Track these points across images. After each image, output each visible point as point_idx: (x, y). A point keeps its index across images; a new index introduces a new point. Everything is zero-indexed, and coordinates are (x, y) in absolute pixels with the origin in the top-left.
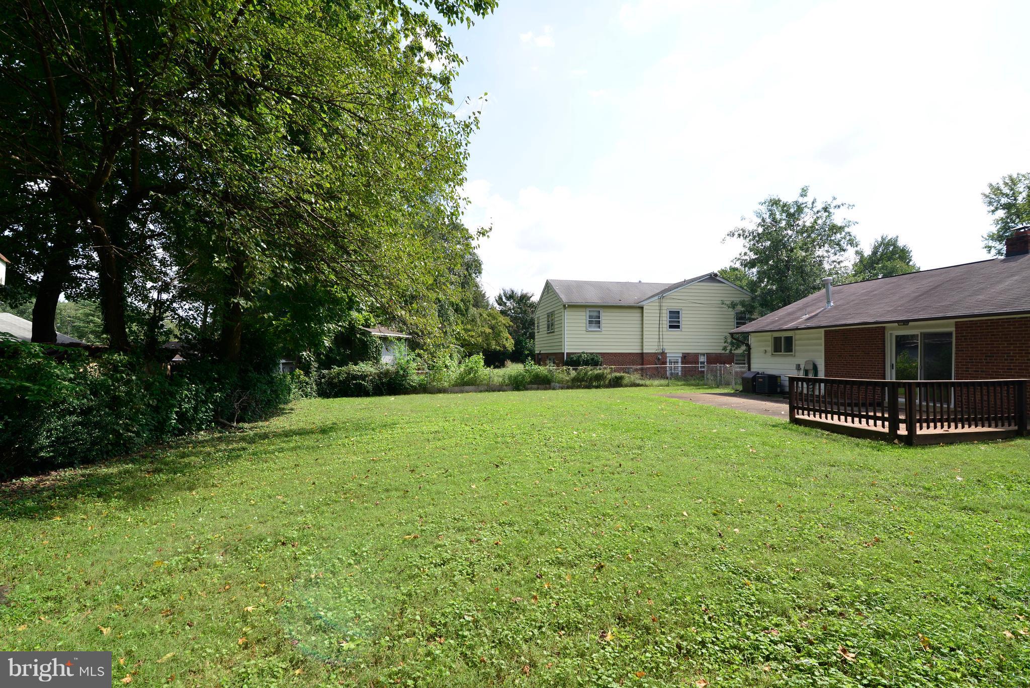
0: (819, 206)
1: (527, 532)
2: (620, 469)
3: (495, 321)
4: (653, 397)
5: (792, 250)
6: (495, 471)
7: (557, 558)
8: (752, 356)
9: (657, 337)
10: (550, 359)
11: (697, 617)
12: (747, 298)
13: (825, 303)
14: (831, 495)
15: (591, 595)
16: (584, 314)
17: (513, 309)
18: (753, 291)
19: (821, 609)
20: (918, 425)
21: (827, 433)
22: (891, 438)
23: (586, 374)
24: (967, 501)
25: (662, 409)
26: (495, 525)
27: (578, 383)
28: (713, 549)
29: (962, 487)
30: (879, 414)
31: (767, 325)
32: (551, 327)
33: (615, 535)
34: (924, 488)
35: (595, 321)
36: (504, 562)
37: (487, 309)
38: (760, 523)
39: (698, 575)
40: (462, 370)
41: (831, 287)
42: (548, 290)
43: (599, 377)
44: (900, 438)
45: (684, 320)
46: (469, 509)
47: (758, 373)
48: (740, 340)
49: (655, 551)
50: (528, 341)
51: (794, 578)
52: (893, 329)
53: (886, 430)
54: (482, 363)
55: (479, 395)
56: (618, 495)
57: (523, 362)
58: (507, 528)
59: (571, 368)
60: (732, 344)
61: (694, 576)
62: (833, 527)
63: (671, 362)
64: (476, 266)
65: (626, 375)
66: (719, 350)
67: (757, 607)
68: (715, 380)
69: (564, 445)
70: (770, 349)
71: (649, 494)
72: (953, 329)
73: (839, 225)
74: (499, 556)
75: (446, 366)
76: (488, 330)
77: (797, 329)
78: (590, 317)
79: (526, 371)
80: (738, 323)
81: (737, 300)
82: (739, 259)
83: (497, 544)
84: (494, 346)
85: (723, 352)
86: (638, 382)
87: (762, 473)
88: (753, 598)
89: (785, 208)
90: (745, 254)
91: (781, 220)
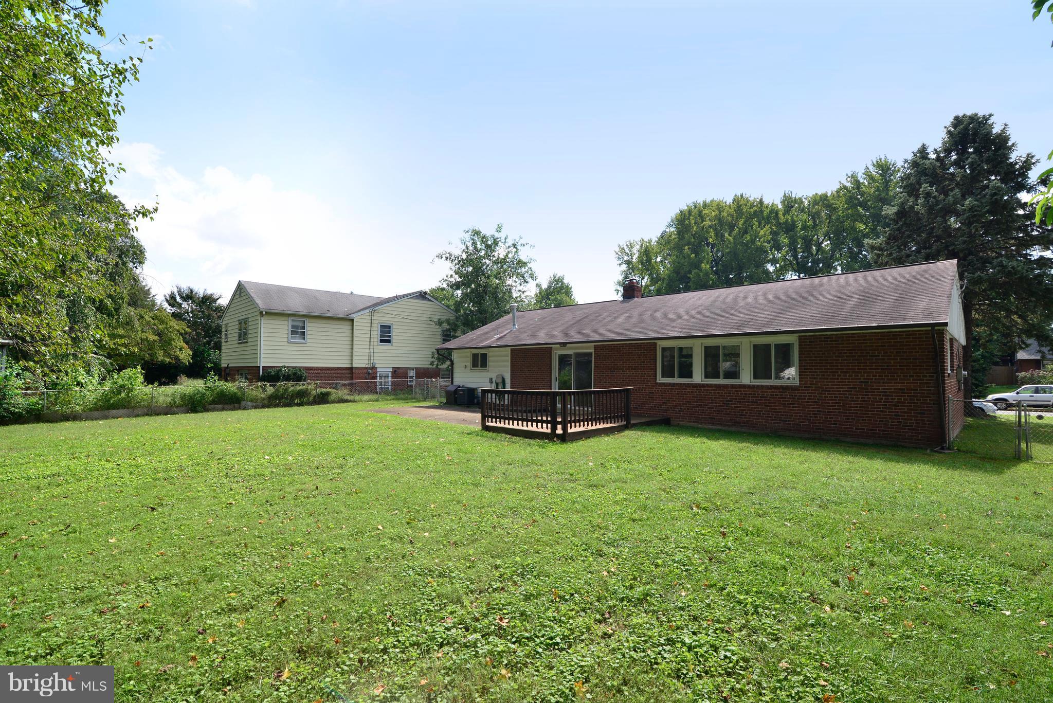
0: (510, 242)
1: (189, 583)
2: (317, 492)
3: (164, 326)
4: (361, 412)
5: (488, 277)
6: (148, 516)
7: (229, 605)
8: (455, 371)
9: (368, 351)
10: (241, 374)
11: (381, 626)
12: (452, 317)
13: (511, 326)
14: (505, 489)
15: (268, 635)
16: (286, 323)
17: (192, 312)
18: (457, 310)
19: (488, 588)
20: (569, 425)
21: (509, 436)
22: (551, 437)
23: (286, 390)
24: (594, 479)
25: (369, 425)
26: (142, 583)
27: (274, 401)
28: (403, 557)
29: (592, 470)
30: (544, 418)
31: (467, 343)
32: (243, 337)
33: (303, 564)
34: (570, 474)
35: (299, 332)
36: (152, 628)
37: (151, 310)
38: (447, 524)
39: (386, 585)
40: (107, 388)
41: (516, 313)
42: (241, 293)
43: (302, 394)
44: (558, 436)
45: (395, 335)
46: (100, 573)
47: (459, 387)
48: (444, 355)
49: (346, 571)
50: (212, 352)
51: (469, 567)
52: (557, 349)
53: (549, 431)
54: (141, 379)
55: (134, 421)
56: (311, 520)
57: (203, 377)
58: (161, 585)
59: (268, 384)
60: (438, 359)
61: (382, 587)
62: (505, 517)
63: (381, 377)
64: (135, 253)
65: (334, 391)
66: (427, 365)
67: (437, 601)
68: (423, 394)
69: (252, 472)
70: (469, 364)
71: (346, 513)
72: (592, 351)
73: (524, 261)
74: (145, 621)
75: (79, 384)
76: (152, 337)
77: (490, 347)
78: (293, 327)
79: (208, 388)
80: (444, 340)
81: (443, 318)
82: (446, 280)
83: (142, 607)
84: (161, 356)
85: (431, 367)
86: (346, 397)
87: (453, 478)
88: (434, 594)
89: (484, 239)
90: (451, 276)
91: (481, 249)
